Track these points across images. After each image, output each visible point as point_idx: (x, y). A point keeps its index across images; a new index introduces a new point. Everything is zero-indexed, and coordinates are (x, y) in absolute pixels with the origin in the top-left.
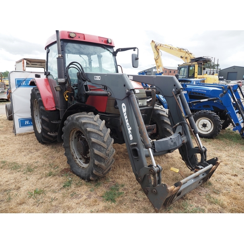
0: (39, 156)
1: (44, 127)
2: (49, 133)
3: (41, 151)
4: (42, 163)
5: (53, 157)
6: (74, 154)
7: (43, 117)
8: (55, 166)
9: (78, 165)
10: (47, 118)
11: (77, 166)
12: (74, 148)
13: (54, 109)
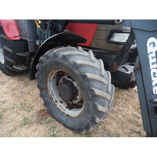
0: (6, 93)
1: (8, 59)
2: (14, 66)
3: (7, 85)
4: (12, 102)
5: (22, 93)
6: (53, 97)
7: (5, 47)
8: (28, 107)
9: (60, 110)
10: (11, 48)
11: (58, 112)
12: (52, 89)
13: (18, 38)
